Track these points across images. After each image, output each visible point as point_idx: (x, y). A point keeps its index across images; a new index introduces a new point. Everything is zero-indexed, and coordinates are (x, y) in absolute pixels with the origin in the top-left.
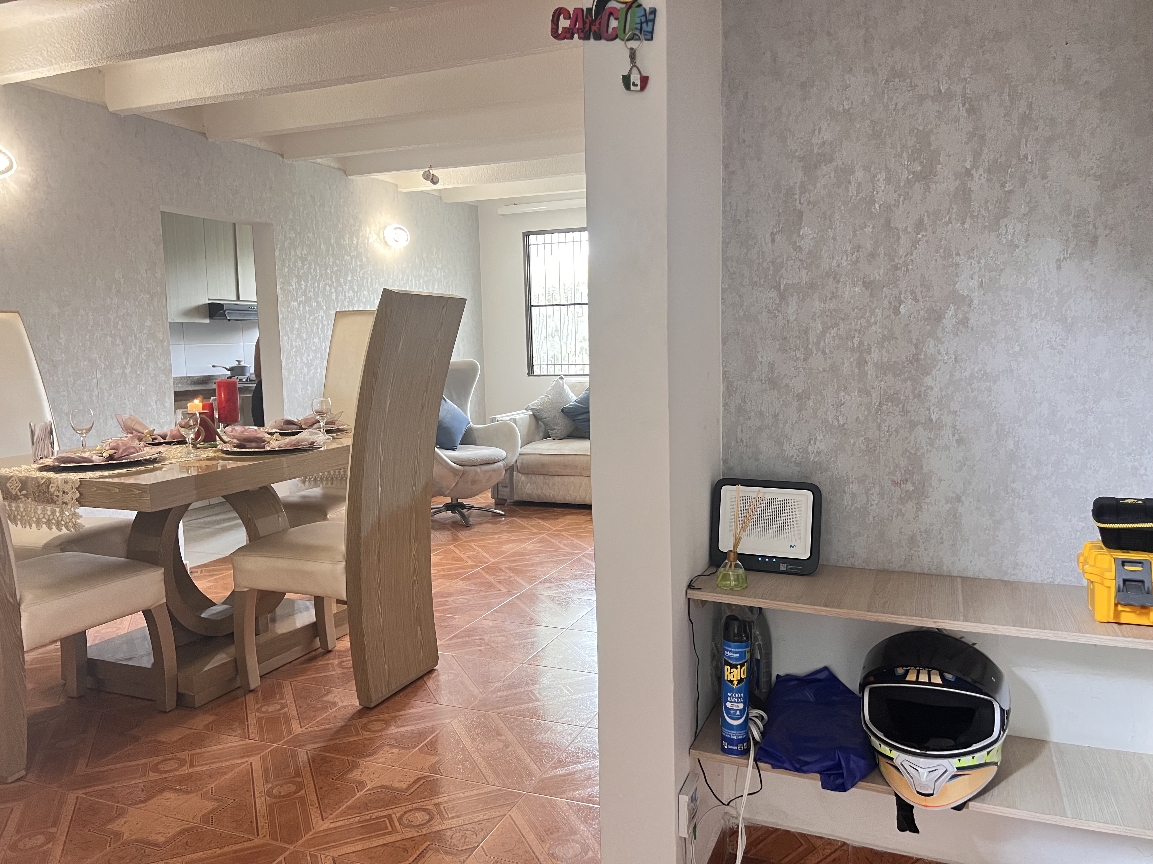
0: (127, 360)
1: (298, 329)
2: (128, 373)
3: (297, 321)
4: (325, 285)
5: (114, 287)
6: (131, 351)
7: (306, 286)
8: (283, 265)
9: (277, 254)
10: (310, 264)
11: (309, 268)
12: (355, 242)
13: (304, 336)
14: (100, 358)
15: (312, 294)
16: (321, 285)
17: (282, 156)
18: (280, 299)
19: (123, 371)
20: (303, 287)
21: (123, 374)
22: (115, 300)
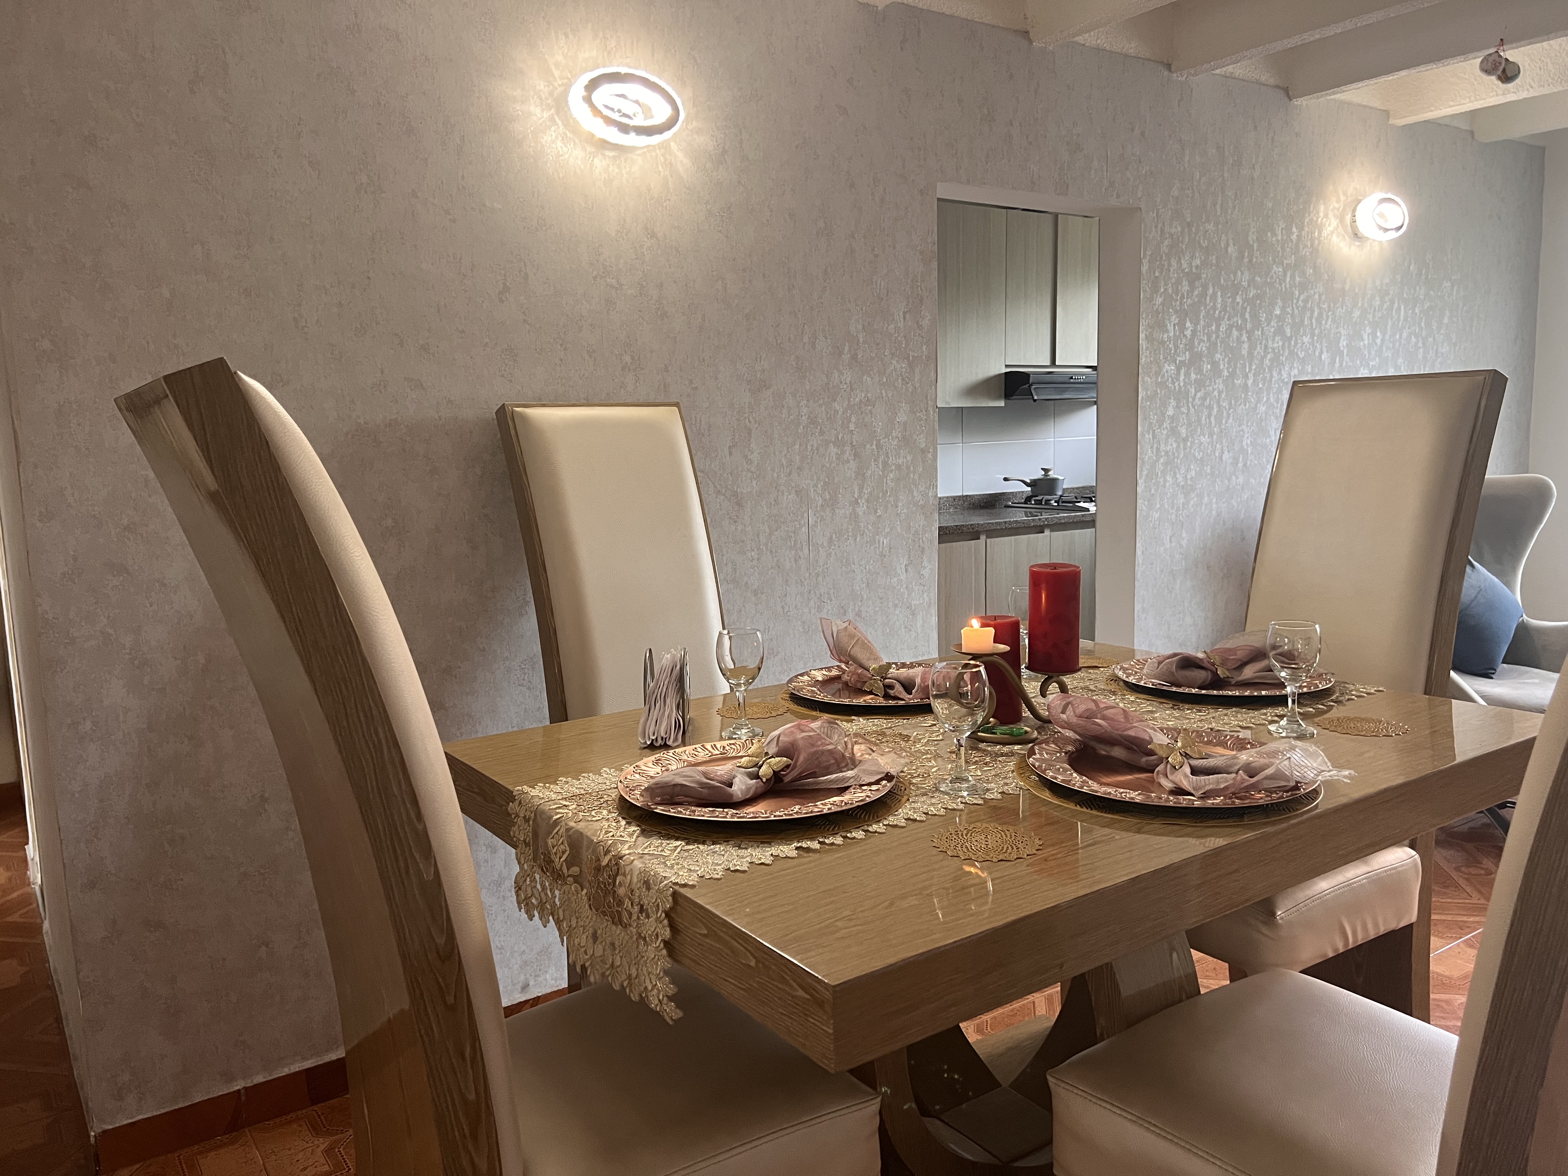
0: (861, 488)
1: (1172, 418)
2: (860, 513)
3: (1173, 403)
4: (1231, 327)
5: (847, 349)
6: (870, 472)
7: (1194, 332)
8: (1155, 290)
9: (1145, 268)
10: (1205, 287)
11: (1204, 294)
12: (1294, 237)
13: (1183, 431)
14: (815, 486)
15: (1203, 347)
16: (1223, 328)
17: (1169, 67)
18: (1143, 361)
19: (854, 510)
20: (1188, 333)
21: (854, 516)
22: (848, 376)
